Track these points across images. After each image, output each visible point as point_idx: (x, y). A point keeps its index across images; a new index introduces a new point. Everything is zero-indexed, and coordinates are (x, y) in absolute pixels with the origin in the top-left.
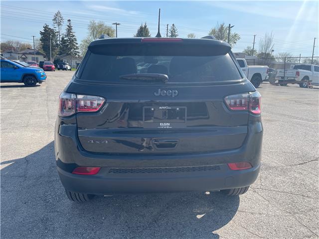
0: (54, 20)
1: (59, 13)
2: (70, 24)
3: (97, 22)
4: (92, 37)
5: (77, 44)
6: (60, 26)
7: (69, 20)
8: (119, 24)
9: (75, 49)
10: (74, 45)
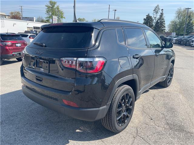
0: (155, 10)
1: (158, 6)
2: (162, 12)
3: (183, 8)
4: (178, 19)
5: (165, 24)
6: (157, 14)
7: (162, 10)
8: (190, 9)
9: (163, 28)
10: (163, 25)
